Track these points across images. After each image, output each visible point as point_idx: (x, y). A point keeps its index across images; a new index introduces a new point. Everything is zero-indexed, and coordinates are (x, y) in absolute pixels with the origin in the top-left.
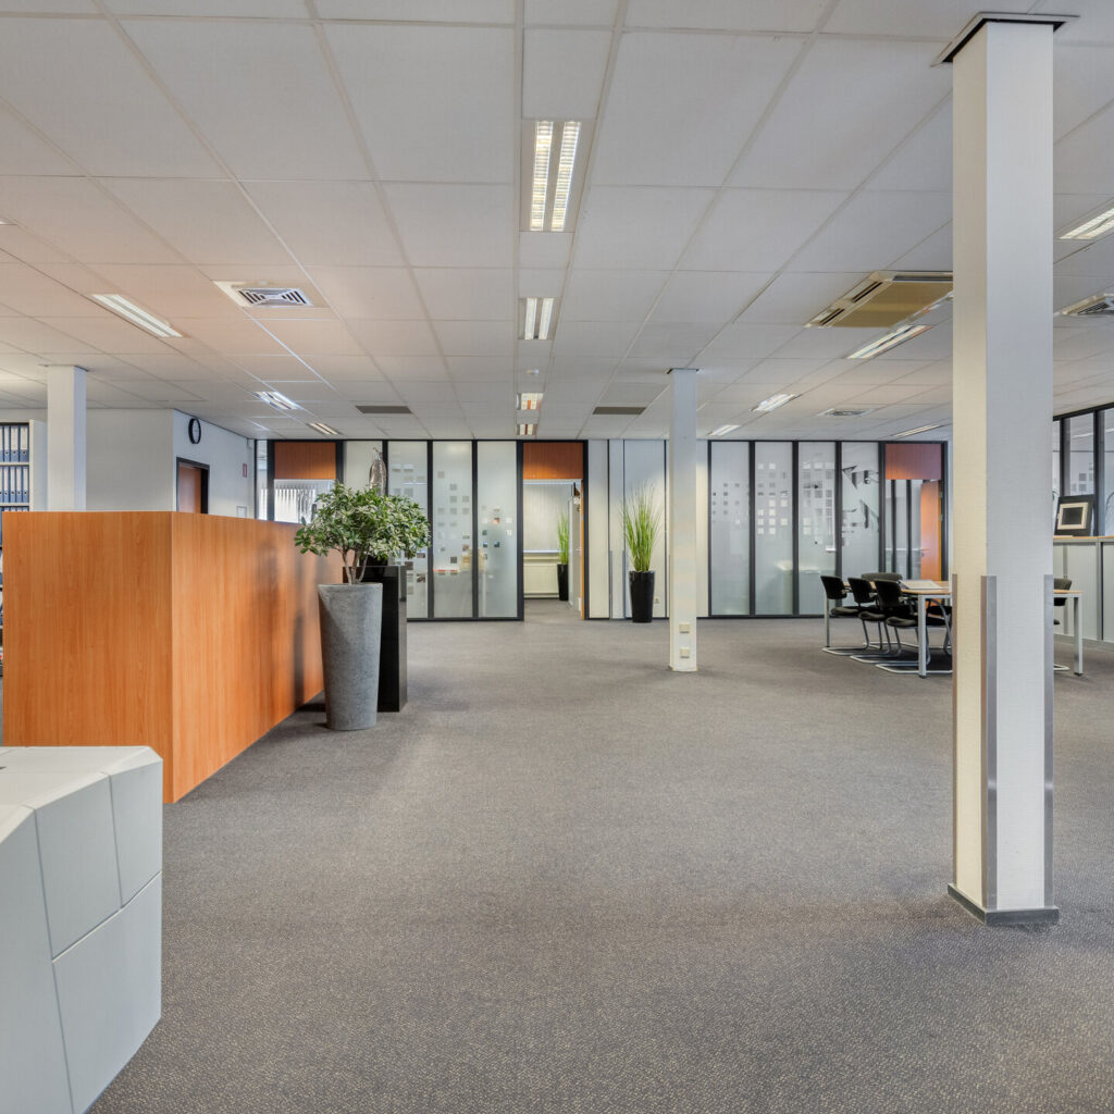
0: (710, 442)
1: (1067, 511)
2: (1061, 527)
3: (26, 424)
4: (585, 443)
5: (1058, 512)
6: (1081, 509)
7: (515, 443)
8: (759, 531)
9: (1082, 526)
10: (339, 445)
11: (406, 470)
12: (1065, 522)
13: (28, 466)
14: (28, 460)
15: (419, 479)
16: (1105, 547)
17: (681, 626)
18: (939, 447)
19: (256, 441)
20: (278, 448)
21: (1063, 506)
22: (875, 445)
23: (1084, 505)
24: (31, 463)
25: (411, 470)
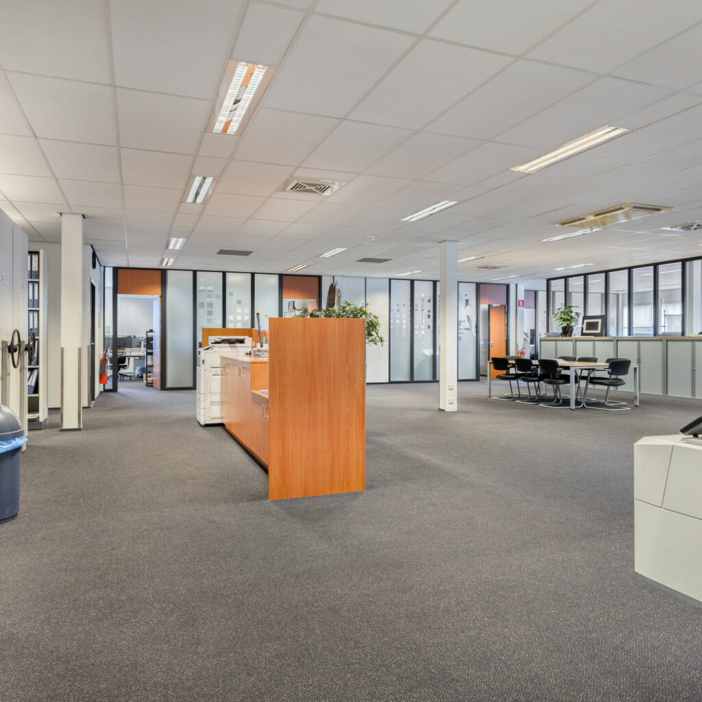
0: (390, 279)
1: (588, 324)
2: (585, 331)
3: (37, 253)
4: (320, 278)
5: (583, 323)
6: (598, 322)
7: (277, 276)
8: (416, 332)
9: (599, 331)
10: (163, 272)
11: (208, 291)
12: (587, 329)
13: (38, 282)
14: (38, 278)
15: (217, 296)
16: (619, 342)
17: (449, 386)
18: (505, 287)
19: (104, 267)
20: (121, 273)
21: (586, 321)
22: (474, 285)
23: (600, 321)
24: (41, 280)
25: (211, 291)
